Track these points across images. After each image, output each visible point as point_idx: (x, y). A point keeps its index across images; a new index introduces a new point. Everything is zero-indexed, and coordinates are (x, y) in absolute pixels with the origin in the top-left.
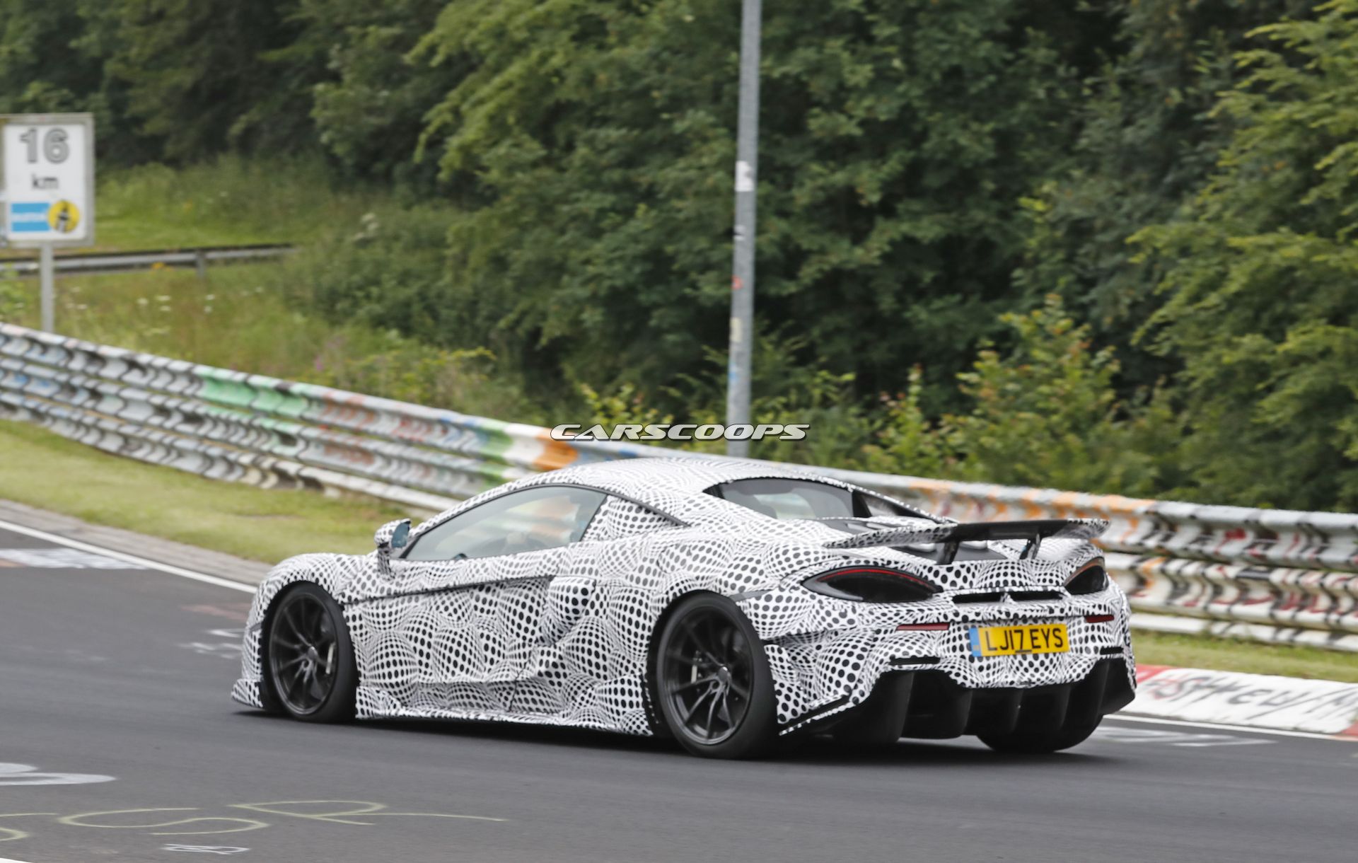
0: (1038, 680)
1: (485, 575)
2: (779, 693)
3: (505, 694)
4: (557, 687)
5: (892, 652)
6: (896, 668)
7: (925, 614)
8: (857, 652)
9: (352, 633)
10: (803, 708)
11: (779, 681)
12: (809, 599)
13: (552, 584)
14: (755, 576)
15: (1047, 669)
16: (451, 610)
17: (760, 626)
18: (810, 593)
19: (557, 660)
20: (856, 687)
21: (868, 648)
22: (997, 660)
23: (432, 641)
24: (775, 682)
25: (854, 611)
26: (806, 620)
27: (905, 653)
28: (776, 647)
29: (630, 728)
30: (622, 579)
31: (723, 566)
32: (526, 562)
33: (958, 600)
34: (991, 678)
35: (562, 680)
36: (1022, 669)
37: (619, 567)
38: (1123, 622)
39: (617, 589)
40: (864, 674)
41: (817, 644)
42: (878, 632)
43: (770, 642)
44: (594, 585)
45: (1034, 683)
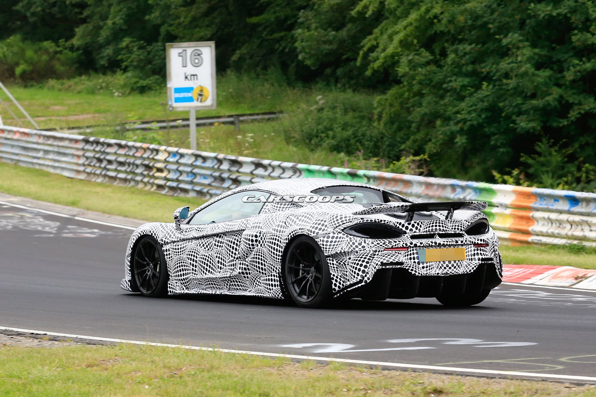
0: (451, 272)
1: (218, 230)
2: (333, 279)
3: (226, 282)
4: (247, 279)
5: (382, 260)
6: (384, 267)
7: (397, 244)
8: (366, 260)
9: (166, 257)
10: (343, 285)
11: (333, 273)
12: (346, 237)
13: (244, 233)
14: (323, 228)
15: (455, 267)
16: (205, 246)
17: (325, 249)
18: (346, 235)
19: (246, 267)
20: (366, 276)
21: (371, 258)
22: (431, 264)
23: (197, 260)
24: (331, 274)
25: (365, 242)
26: (344, 247)
27: (388, 261)
28: (331, 259)
29: (275, 296)
30: (271, 230)
31: (310, 223)
32: (234, 224)
33: (413, 237)
34: (428, 272)
35: (249, 275)
36: (443, 268)
37: (270, 225)
38: (493, 247)
39: (269, 235)
40: (369, 270)
41: (349, 257)
42: (376, 251)
43: (329, 256)
44: (260, 233)
45: (449, 274)
